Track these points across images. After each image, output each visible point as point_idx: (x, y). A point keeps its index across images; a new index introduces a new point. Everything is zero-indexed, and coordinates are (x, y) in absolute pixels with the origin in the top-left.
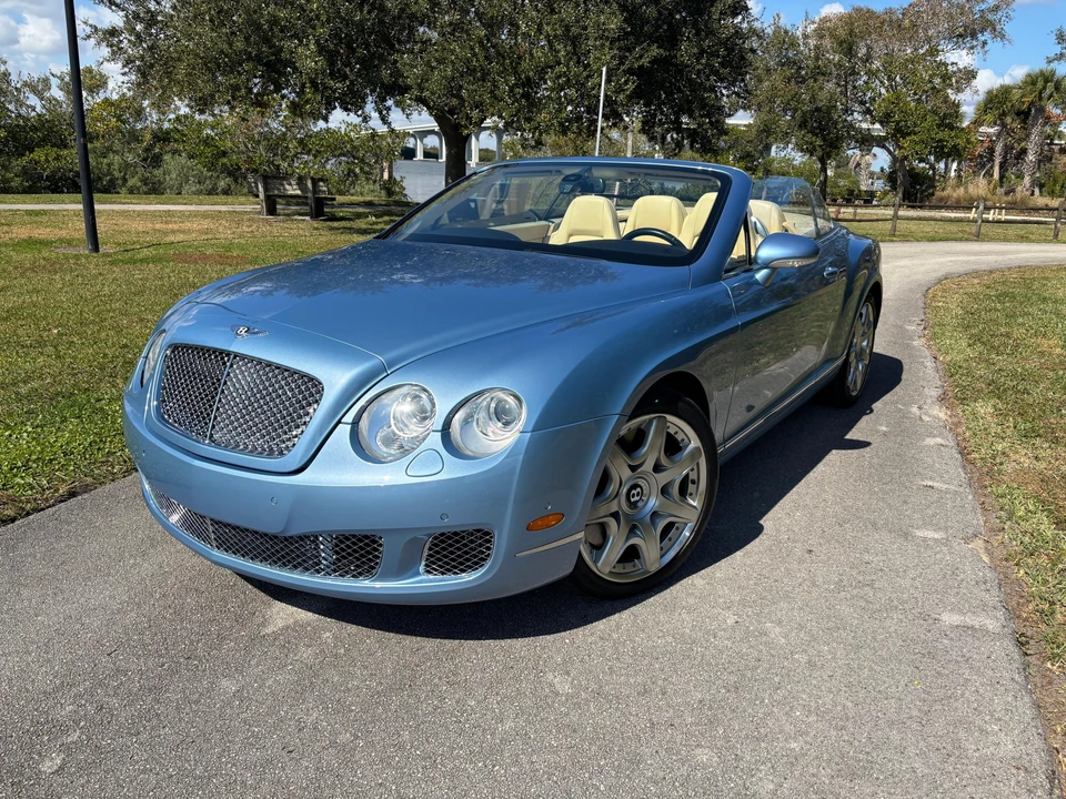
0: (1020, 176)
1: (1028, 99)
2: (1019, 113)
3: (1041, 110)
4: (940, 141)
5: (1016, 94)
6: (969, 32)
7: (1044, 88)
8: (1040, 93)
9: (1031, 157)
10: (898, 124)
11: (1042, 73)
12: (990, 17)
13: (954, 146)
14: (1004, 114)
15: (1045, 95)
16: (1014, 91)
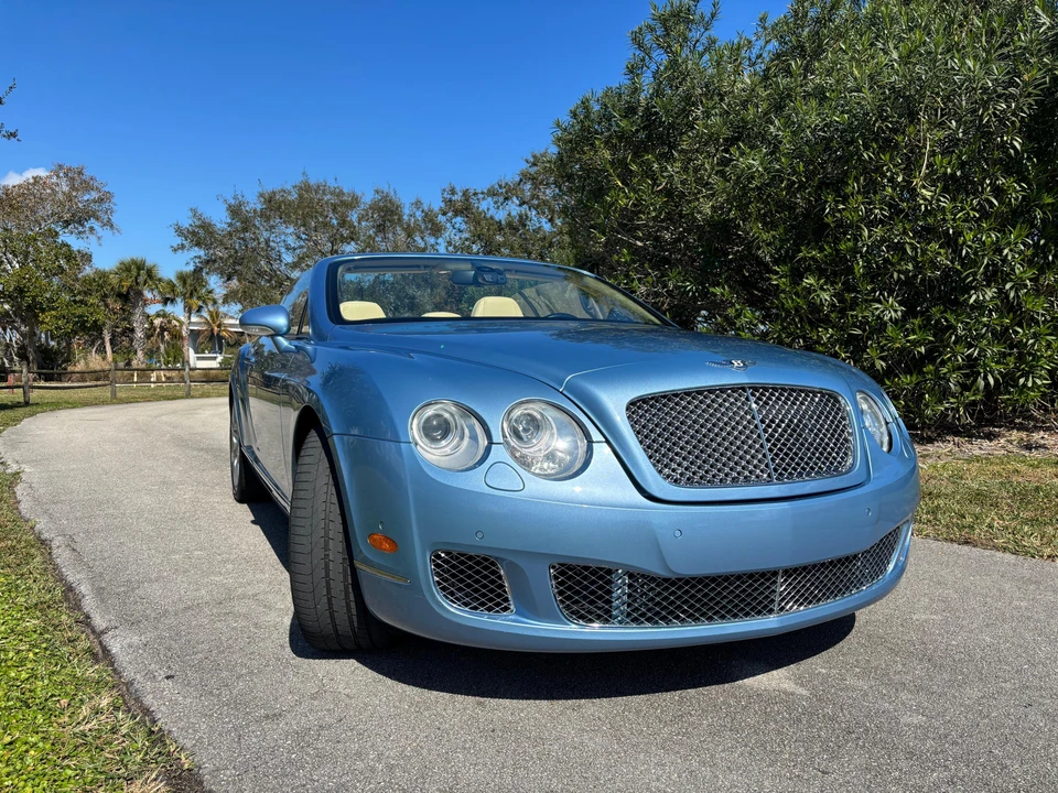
0: (131, 351)
1: (126, 284)
2: (120, 295)
3: (140, 294)
4: (80, 316)
5: (114, 280)
6: (77, 219)
7: (139, 275)
8: (136, 278)
9: (139, 334)
10: (34, 298)
11: (134, 262)
12: (94, 207)
13: (95, 322)
14: (105, 296)
15: (141, 280)
16: (111, 276)
